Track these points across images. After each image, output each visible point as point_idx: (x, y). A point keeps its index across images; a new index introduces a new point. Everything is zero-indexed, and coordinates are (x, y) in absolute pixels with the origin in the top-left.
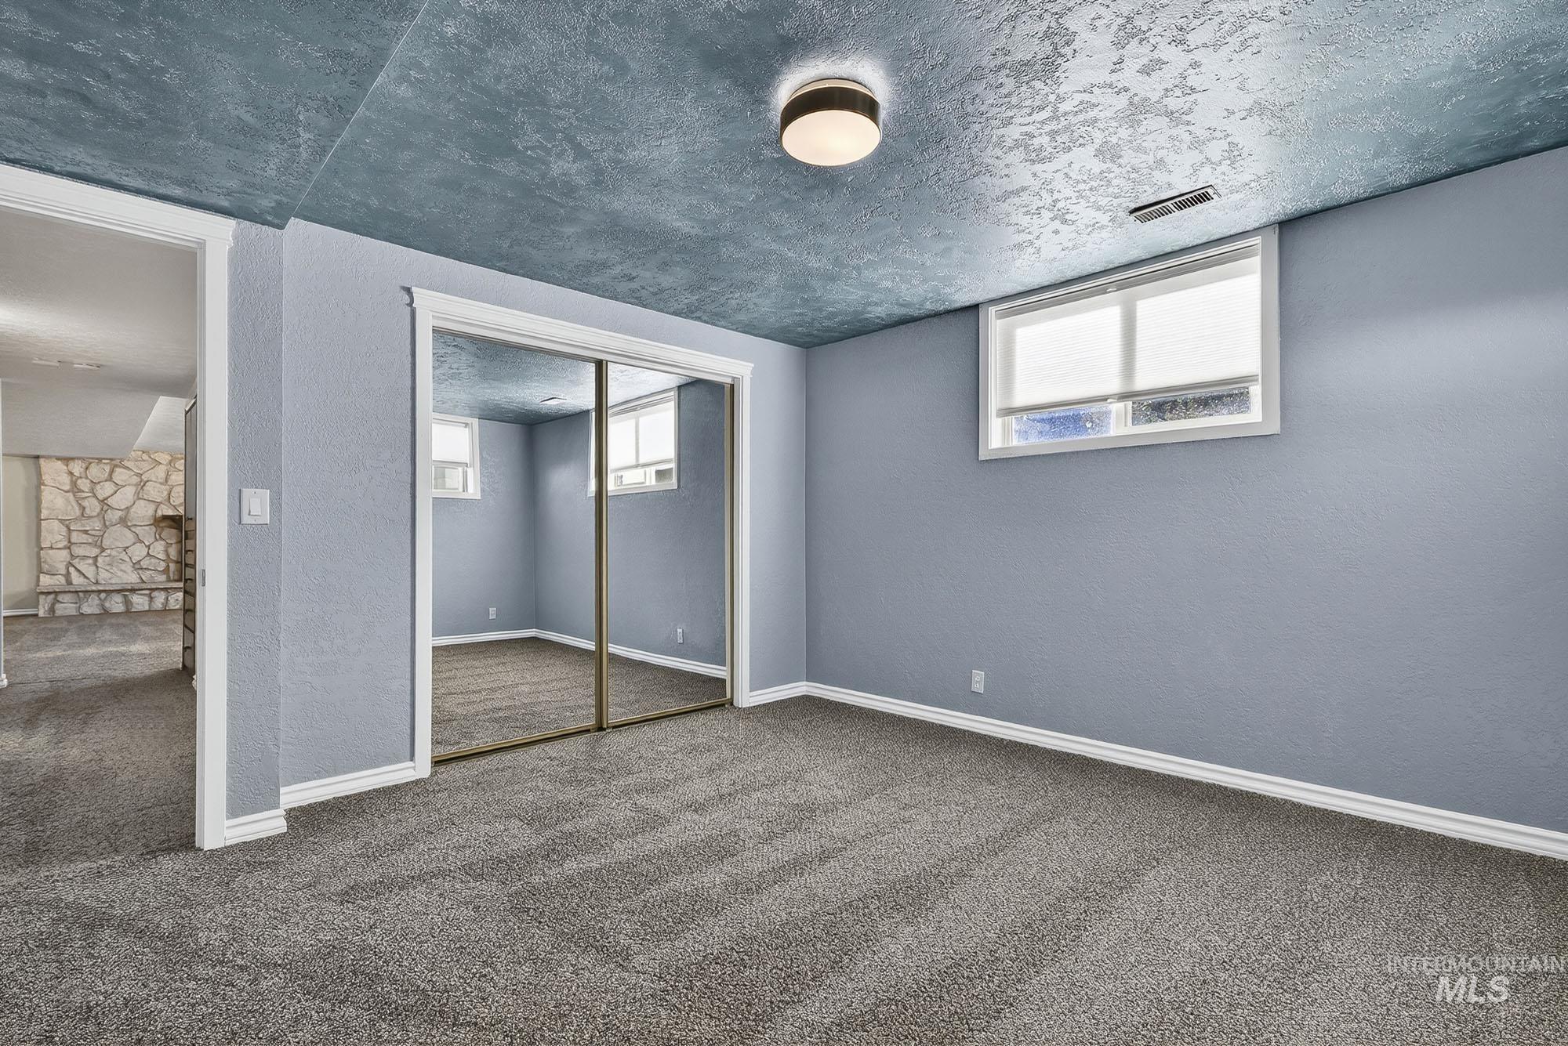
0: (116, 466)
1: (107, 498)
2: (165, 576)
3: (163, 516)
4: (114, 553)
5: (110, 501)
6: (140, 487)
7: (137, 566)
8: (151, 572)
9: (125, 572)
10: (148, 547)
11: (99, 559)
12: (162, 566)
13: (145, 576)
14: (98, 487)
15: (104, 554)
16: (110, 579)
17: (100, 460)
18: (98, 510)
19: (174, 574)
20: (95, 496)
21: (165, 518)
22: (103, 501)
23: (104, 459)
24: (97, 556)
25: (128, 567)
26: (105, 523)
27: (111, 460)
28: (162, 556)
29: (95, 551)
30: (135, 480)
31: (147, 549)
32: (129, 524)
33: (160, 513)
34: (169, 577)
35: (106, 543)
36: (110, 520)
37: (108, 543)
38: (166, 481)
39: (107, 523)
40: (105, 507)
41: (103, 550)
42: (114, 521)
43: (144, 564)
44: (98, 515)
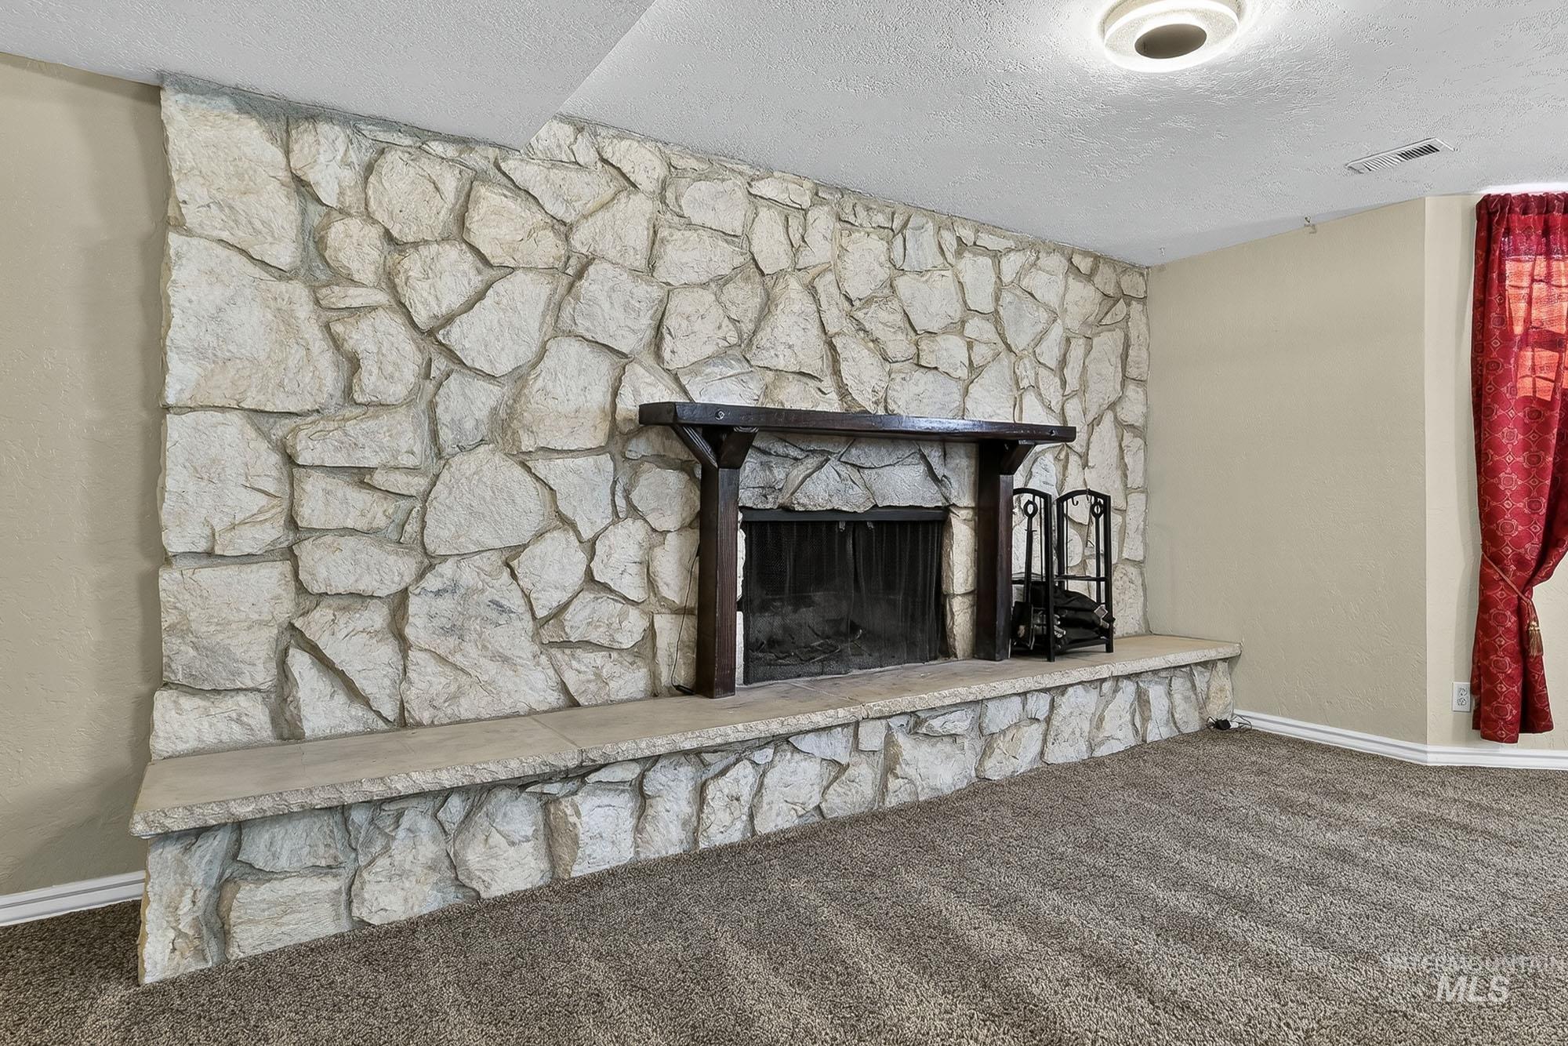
0: (479, 177)
1: (449, 319)
2: (644, 671)
3: (644, 409)
4: (468, 576)
5: (456, 336)
6: (565, 281)
7: (548, 634)
8: (598, 658)
9: (505, 659)
10: (590, 548)
11: (415, 605)
12: (633, 626)
13: (579, 672)
14: (413, 265)
15: (432, 582)
16: (453, 698)
17: (422, 135)
18: (410, 372)
19: (672, 665)
20: (402, 308)
21: (652, 416)
22: (431, 333)
23: (438, 136)
24: (404, 593)
25: (516, 637)
26: (435, 435)
27: (464, 142)
28: (631, 586)
29: (395, 571)
30: (548, 247)
31: (581, 557)
32: (527, 443)
33: (628, 405)
34: (654, 676)
35: (438, 537)
36: (457, 425)
37: (445, 534)
38: (652, 267)
39: (446, 435)
40: (440, 364)
41: (429, 562)
42: (469, 425)
43: (576, 625)
44: (409, 402)
